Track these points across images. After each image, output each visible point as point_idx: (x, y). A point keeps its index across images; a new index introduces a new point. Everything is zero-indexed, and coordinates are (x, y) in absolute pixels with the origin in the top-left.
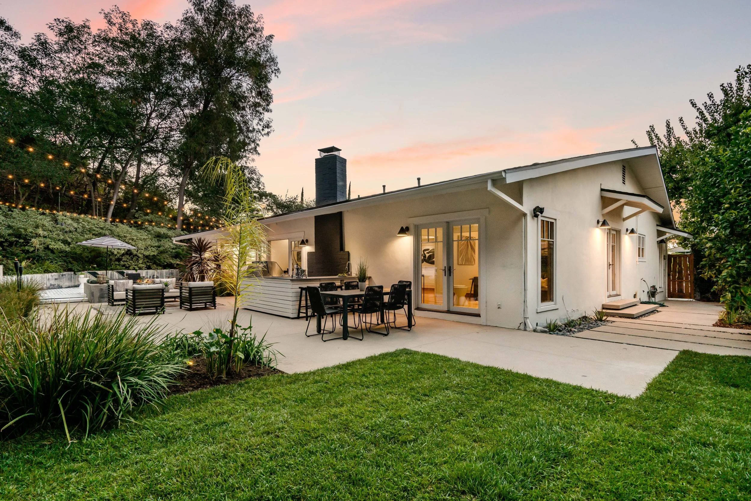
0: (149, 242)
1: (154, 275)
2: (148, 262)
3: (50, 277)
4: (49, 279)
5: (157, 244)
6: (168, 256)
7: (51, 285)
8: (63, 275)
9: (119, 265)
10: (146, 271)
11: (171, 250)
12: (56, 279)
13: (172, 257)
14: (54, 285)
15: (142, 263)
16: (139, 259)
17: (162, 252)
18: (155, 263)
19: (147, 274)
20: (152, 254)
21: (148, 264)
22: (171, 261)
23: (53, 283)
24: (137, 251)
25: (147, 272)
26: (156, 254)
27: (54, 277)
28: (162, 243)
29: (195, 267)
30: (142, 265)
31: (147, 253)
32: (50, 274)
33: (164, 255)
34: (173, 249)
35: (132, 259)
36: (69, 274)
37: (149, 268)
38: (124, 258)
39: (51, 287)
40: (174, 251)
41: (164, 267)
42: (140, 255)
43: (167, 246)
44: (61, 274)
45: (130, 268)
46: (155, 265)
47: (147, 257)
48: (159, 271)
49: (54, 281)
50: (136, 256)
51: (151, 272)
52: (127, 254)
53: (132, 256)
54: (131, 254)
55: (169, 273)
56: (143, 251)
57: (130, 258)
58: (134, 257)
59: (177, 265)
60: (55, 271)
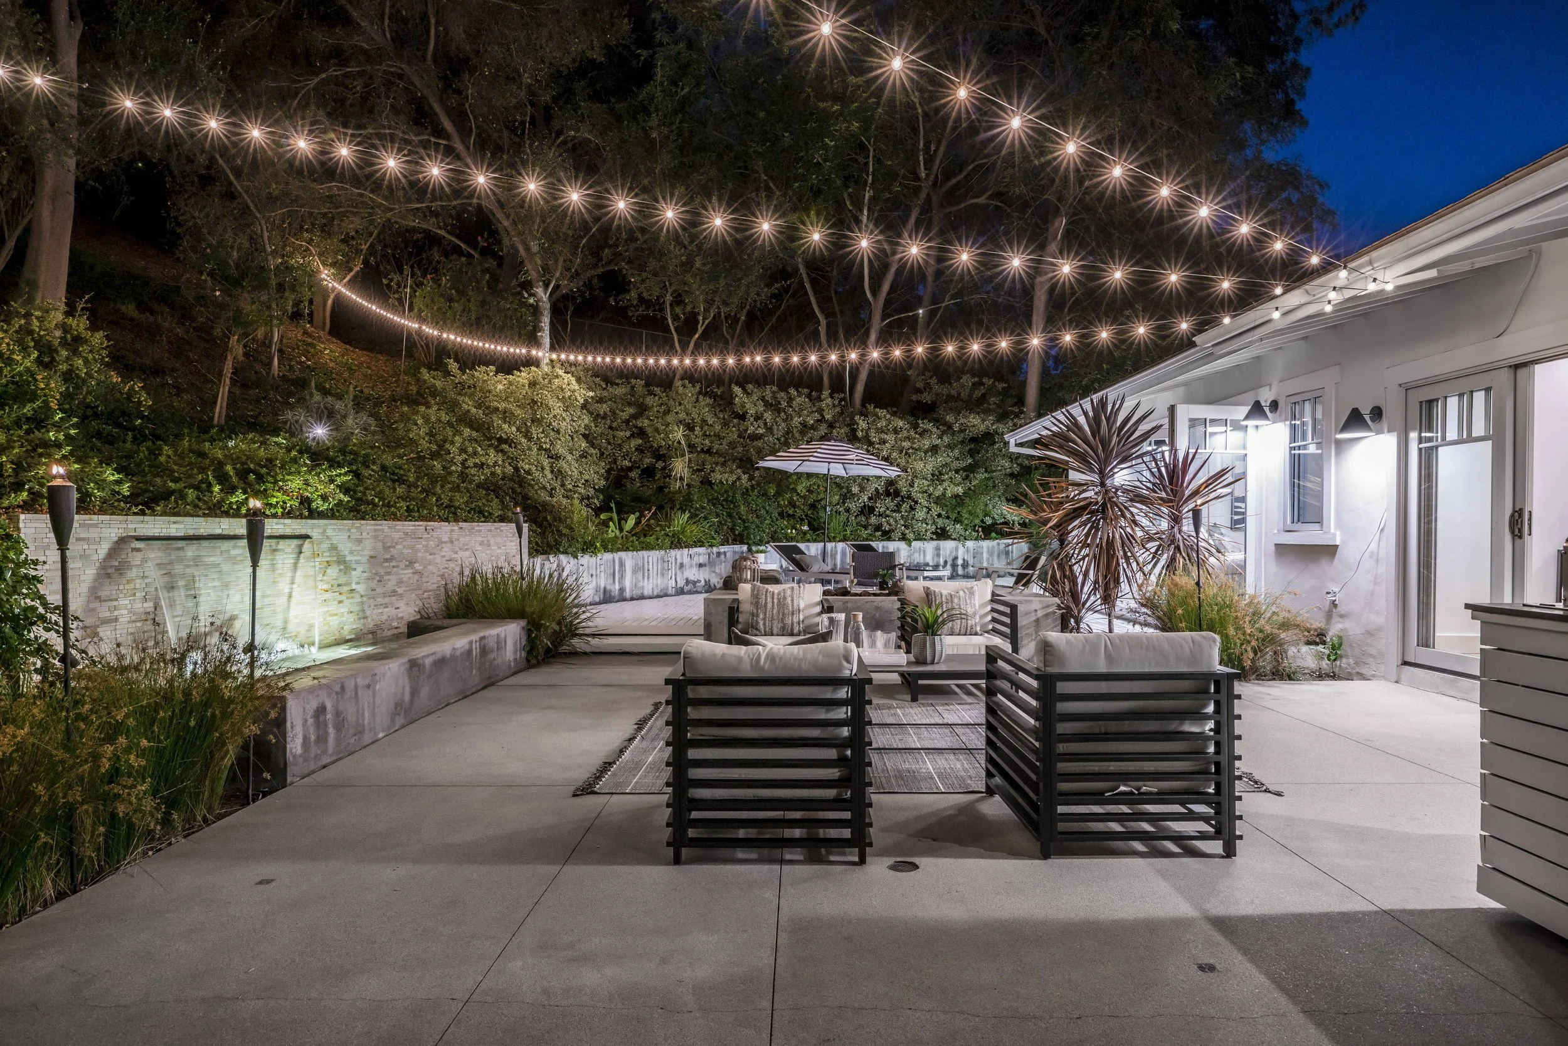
1: (956, 558)
2: (939, 515)
3: (686, 560)
4: (682, 565)
6: (996, 498)
7: (688, 582)
8: (718, 554)
9: (865, 526)
10: (935, 543)
11: (1006, 480)
12: (701, 565)
13: (1009, 499)
14: (694, 583)
15: (924, 521)
16: (918, 507)
17: (979, 487)
18: (959, 519)
19: (938, 555)
20: (953, 490)
21: (941, 523)
22: (1006, 512)
23: (692, 578)
24: (912, 485)
25: (938, 549)
27: (696, 560)
28: (981, 458)
29: (1077, 532)
30: (922, 527)
31: (937, 489)
32: (686, 551)
33: (986, 496)
34: (1013, 475)
35: (897, 509)
36: (734, 551)
37: (942, 534)
38: (880, 507)
39: (686, 589)
40: (1015, 480)
41: (986, 533)
42: (917, 496)
43: (994, 467)
44: (715, 550)
45: (894, 535)
46: (958, 527)
47: (938, 500)
48: (970, 544)
49: (695, 570)
50: (909, 497)
51: (948, 546)
52: (888, 493)
53: (899, 499)
54: (897, 493)
55: (999, 556)
56: (926, 483)
57: (892, 505)
58: (903, 502)
59: (1024, 525)
60: (699, 543)
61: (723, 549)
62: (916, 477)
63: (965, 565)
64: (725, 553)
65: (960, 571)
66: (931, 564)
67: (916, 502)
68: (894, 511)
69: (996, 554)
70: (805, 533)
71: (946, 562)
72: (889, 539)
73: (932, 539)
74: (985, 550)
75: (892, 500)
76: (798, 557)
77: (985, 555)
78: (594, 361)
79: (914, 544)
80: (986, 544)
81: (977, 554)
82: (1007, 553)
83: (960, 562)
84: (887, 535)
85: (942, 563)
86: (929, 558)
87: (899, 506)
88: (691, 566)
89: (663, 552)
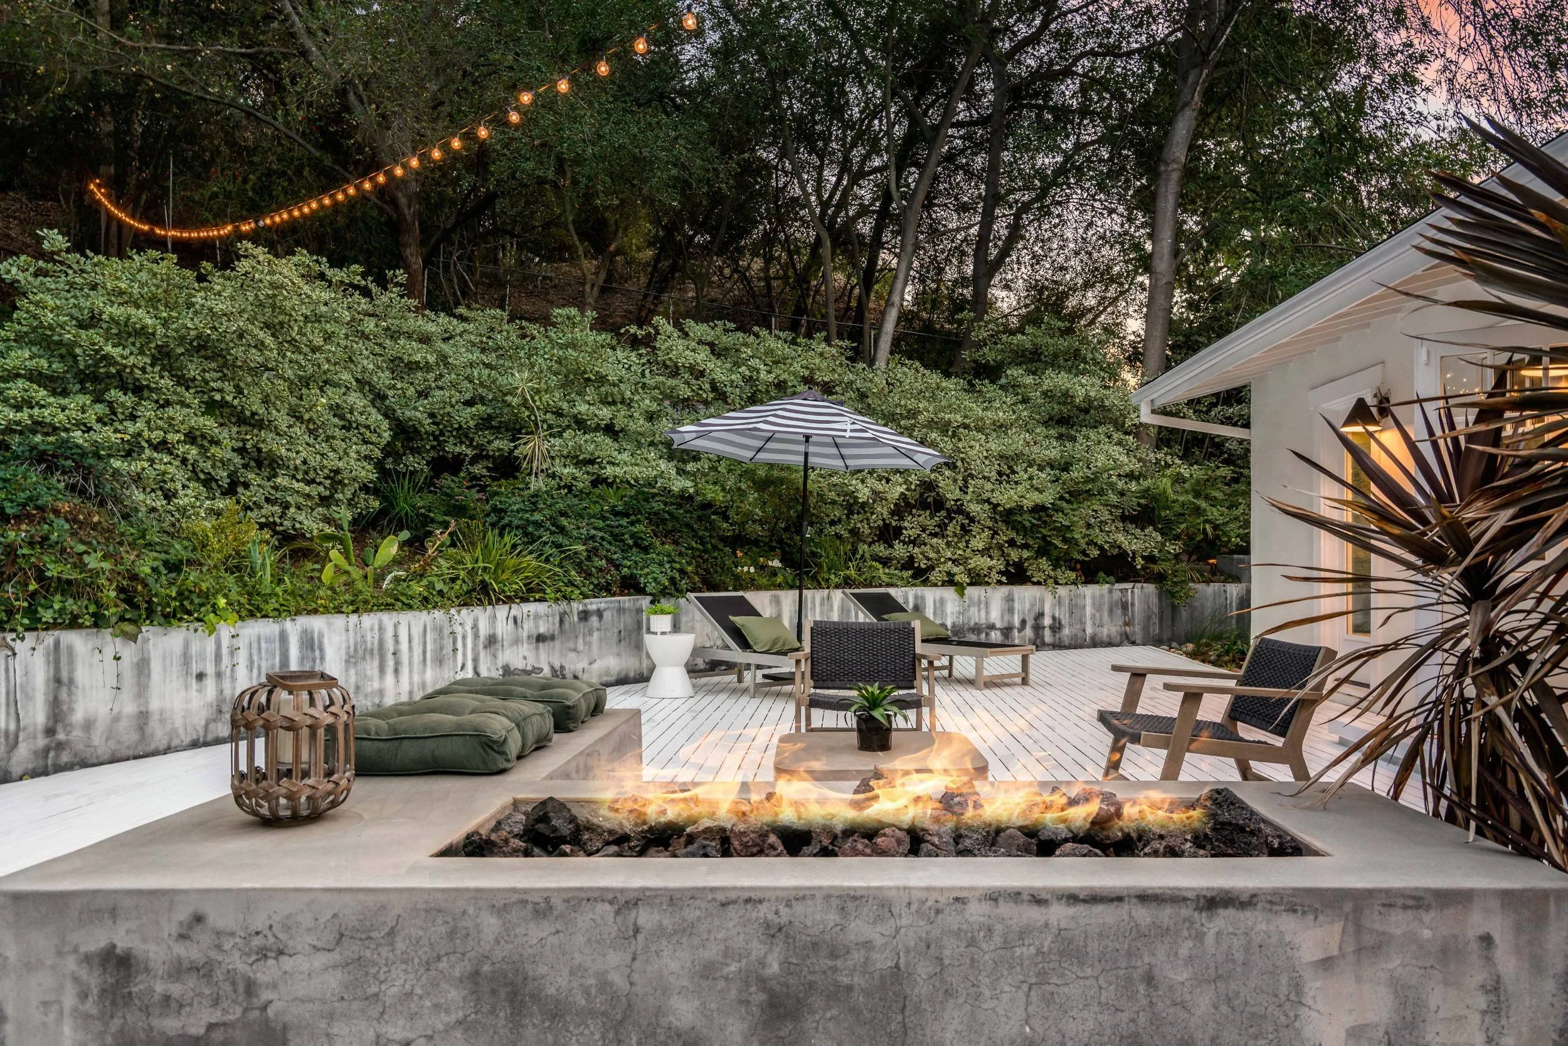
0: (1017, 441)
1: (1041, 615)
2: (1012, 543)
3: (503, 628)
5: (1054, 453)
6: (1105, 515)
8: (585, 615)
9: (885, 562)
10: (1004, 590)
11: (1120, 485)
12: (540, 638)
13: (1124, 518)
14: (525, 673)
15: (985, 552)
16: (975, 529)
17: (1075, 495)
18: (1044, 550)
19: (1011, 610)
20: (1033, 499)
21: (1014, 555)
22: (1121, 538)
24: (964, 490)
25: (1010, 599)
26: (1047, 498)
27: (528, 627)
28: (1078, 449)
30: (982, 562)
31: (1007, 497)
32: (502, 611)
33: (1085, 510)
34: (1131, 476)
35: (940, 531)
36: (620, 610)
37: (1017, 575)
38: (911, 526)
40: (1133, 486)
41: (1089, 573)
42: (974, 508)
43: (1100, 461)
44: (577, 607)
45: (934, 576)
46: (1044, 563)
47: (1008, 516)
48: (1062, 591)
49: (526, 649)
50: (960, 511)
51: (1025, 595)
52: (923, 505)
53: (943, 513)
54: (939, 504)
55: (1111, 611)
56: (989, 486)
57: (931, 523)
58: (951, 519)
59: (1150, 559)
60: (531, 592)
61: (593, 604)
62: (972, 476)
63: (1056, 627)
64: (599, 613)
65: (1048, 637)
66: (998, 625)
67: (972, 520)
68: (935, 535)
69: (1106, 607)
70: (774, 573)
71: (1023, 622)
72: (926, 583)
73: (1000, 583)
74: (1089, 601)
75: (932, 517)
76: (738, 620)
77: (1089, 610)
78: (302, 214)
79: (971, 591)
80: (1090, 593)
81: (1075, 608)
82: (1124, 606)
83: (1047, 621)
84: (920, 575)
85: (1017, 623)
86: (995, 615)
87: (943, 526)
88: (517, 641)
89: (438, 614)
